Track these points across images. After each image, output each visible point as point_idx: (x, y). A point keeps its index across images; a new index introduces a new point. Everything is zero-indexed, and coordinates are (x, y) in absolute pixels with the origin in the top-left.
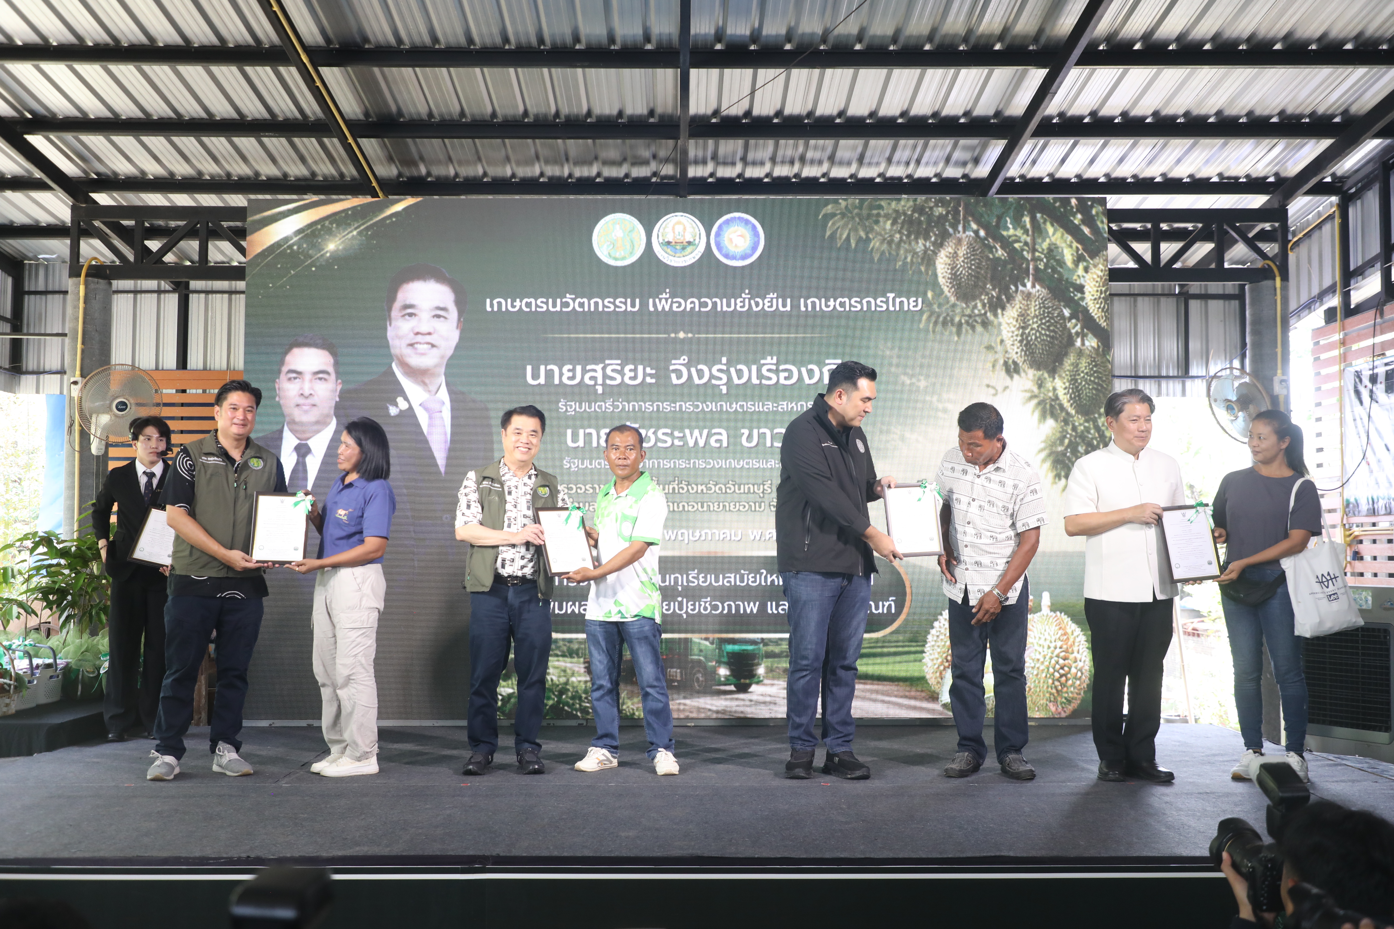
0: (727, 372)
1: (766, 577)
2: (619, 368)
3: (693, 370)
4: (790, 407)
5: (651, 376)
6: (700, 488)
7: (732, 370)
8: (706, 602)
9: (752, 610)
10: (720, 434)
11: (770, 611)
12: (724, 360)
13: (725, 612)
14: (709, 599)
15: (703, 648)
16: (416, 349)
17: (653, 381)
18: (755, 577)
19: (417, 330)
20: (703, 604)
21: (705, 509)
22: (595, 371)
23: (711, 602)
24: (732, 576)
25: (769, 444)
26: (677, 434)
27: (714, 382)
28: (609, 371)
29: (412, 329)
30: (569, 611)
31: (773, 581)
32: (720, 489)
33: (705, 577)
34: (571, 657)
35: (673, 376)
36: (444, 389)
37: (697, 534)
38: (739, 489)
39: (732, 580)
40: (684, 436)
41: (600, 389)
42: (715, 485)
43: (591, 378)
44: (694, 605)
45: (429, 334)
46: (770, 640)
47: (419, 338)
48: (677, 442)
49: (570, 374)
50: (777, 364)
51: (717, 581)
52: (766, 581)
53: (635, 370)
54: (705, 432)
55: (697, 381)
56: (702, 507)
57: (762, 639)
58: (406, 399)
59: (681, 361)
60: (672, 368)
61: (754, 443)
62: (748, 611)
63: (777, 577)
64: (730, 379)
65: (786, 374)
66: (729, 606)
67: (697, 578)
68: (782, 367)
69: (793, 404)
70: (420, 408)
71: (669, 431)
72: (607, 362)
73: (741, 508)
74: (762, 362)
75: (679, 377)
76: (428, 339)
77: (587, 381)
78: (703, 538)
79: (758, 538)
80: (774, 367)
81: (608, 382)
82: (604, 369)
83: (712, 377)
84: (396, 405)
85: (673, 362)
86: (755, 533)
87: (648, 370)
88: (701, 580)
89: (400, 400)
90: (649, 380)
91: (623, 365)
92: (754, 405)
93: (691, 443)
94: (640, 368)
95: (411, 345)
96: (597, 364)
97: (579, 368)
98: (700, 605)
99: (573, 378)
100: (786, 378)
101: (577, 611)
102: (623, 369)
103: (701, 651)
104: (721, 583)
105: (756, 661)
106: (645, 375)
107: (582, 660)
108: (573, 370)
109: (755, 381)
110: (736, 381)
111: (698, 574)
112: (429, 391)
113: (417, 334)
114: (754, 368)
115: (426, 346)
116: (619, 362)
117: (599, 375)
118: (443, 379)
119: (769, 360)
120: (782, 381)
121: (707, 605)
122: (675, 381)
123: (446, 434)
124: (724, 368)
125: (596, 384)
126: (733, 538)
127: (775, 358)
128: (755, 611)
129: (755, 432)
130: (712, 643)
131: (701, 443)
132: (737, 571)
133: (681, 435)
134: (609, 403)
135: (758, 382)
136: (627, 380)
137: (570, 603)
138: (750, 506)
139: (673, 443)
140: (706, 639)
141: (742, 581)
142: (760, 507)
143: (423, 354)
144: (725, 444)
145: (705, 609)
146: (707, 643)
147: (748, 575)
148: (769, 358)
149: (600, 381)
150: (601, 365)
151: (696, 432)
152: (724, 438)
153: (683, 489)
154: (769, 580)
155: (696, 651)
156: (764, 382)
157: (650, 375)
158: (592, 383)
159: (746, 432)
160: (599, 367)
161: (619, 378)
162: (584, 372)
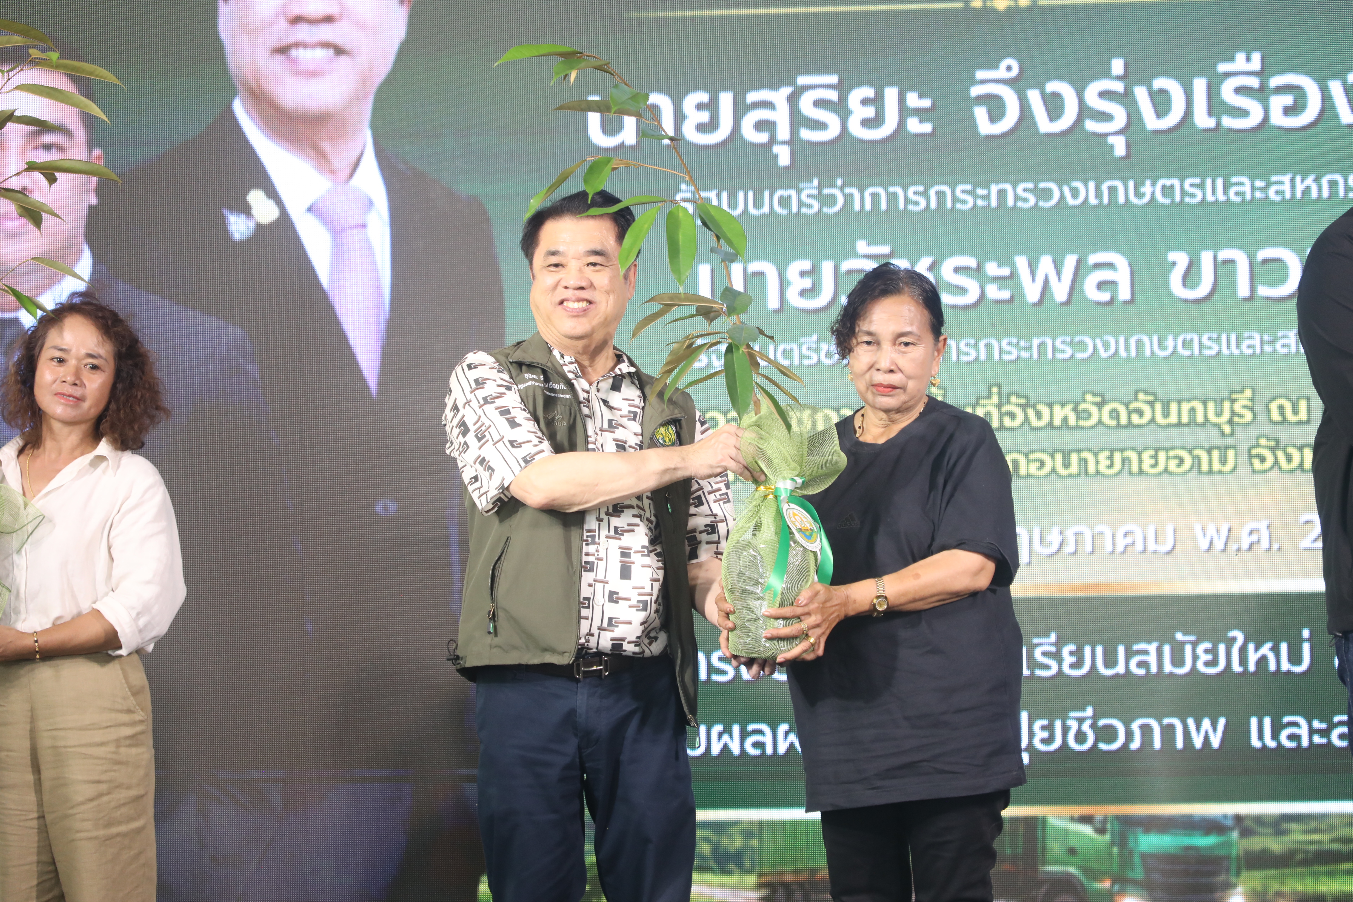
0: (1126, 99)
1: (1243, 651)
2: (833, 95)
3: (1034, 96)
4: (1300, 188)
5: (921, 114)
6: (1059, 413)
7: (1141, 93)
8: (1081, 721)
9: (1206, 738)
10: (1110, 266)
11: (1256, 743)
12: (1117, 66)
13: (1135, 745)
14: (1089, 711)
15: (1073, 842)
16: (294, 61)
17: (927, 128)
18: (1213, 651)
19: (296, 10)
20: (1074, 725)
21: (1074, 469)
22: (769, 105)
23: (1095, 718)
24: (1152, 648)
25: (1243, 290)
26: (992, 269)
27: (1091, 126)
28: (806, 105)
29: (283, 10)
30: (716, 750)
31: (1263, 660)
32: (1115, 414)
33: (1078, 654)
34: (725, 872)
35: (981, 113)
36: (370, 163)
37: (1054, 538)
38: (1166, 414)
39: (1152, 659)
40: (1013, 275)
41: (783, 155)
42: (1100, 406)
43: (760, 126)
44: (1049, 728)
45: (329, 19)
46: (1259, 820)
47: (303, 33)
48: (993, 292)
49: (704, 117)
50: (1263, 74)
51: (1110, 661)
52: (1243, 660)
53: (877, 101)
54: (1070, 261)
55: (1045, 125)
56: (1066, 465)
57: (1238, 819)
58: (272, 193)
59: (1001, 73)
60: (975, 91)
61: (1204, 289)
62: (1198, 742)
63: (1276, 650)
64: (1134, 117)
65: (1288, 100)
66: (1146, 730)
67: (1057, 656)
68: (1275, 81)
69: (1309, 181)
70: (310, 218)
71: (971, 262)
72: (802, 80)
73: (1172, 465)
74: (1223, 67)
75: (996, 114)
76: (325, 32)
77: (750, 134)
78: (1070, 548)
79: (1219, 544)
80: (1254, 82)
81: (806, 134)
82: (793, 99)
83: (1084, 111)
84: (246, 210)
85: (980, 74)
86: (1211, 531)
87: (913, 100)
88: (1068, 660)
89: (256, 198)
90: (914, 126)
91: (843, 88)
92: (1202, 186)
93: (1032, 293)
94: (891, 94)
95: (283, 50)
96: (775, 86)
97: (726, 100)
98: (1065, 730)
99: (710, 126)
100: (1288, 111)
101: (736, 750)
102: (843, 99)
103: (1072, 851)
104: (1120, 668)
105: (1222, 878)
106: (904, 111)
107: (752, 879)
108: (712, 106)
109: (1203, 120)
110: (1152, 122)
111: (1059, 644)
112: (332, 172)
113: (297, 20)
114: (1200, 85)
115: (320, 53)
116: (833, 79)
117: (781, 116)
118: (367, 136)
119: (1240, 62)
120: (1278, 119)
121: (1086, 727)
122: (985, 127)
123: (378, 288)
124: (1119, 87)
125: (773, 140)
126: (1152, 546)
127: (1256, 57)
128: (1216, 742)
129: (1207, 258)
130: (1101, 831)
131: (1060, 292)
132: (1164, 637)
133: (1005, 271)
134: (810, 188)
135: (1210, 123)
136: (856, 129)
137: (718, 728)
138: (1197, 459)
139: (983, 295)
140: (1086, 819)
141: (1178, 660)
142: (1224, 462)
143: (313, 74)
144: (1124, 293)
145: (1080, 737)
146: (1087, 830)
147: (1195, 644)
148: (1240, 57)
149: (783, 133)
150: (786, 91)
151: (1046, 264)
152: (1122, 276)
153: (1012, 416)
154: (1253, 658)
155: (1055, 847)
156: (1228, 122)
157: (918, 112)
158: (763, 138)
159: (1181, 259)
160: (780, 96)
161: (833, 121)
162: (740, 109)
